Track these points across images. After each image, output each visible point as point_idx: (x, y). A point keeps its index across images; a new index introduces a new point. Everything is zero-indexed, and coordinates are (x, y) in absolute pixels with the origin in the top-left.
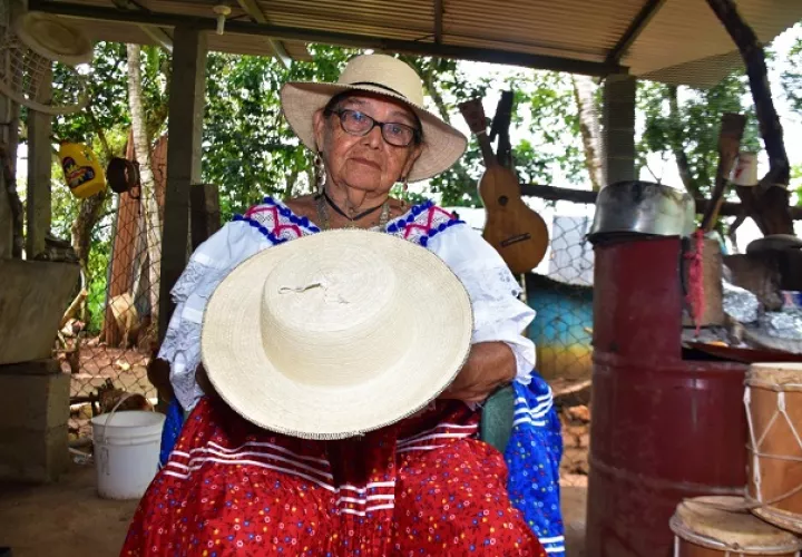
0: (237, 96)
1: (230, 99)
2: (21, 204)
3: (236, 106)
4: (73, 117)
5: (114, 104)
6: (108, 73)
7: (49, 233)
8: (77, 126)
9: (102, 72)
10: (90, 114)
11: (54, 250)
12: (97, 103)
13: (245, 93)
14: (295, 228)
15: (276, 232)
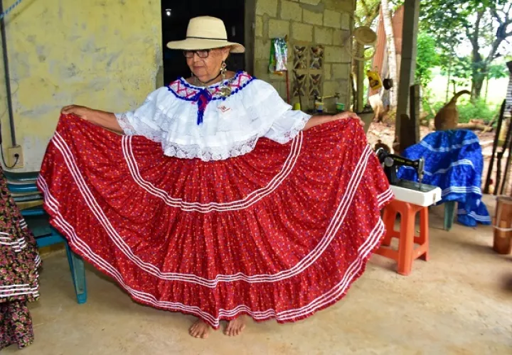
14: (186, 89)
15: (178, 92)
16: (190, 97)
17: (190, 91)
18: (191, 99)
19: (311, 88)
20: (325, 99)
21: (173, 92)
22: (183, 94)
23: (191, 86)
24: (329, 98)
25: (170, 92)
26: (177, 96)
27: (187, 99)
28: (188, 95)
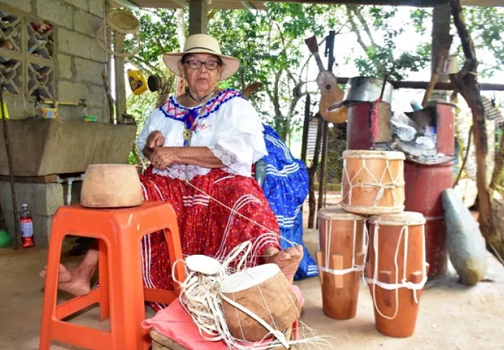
0: (242, 27)
1: (238, 29)
2: (112, 99)
3: (242, 33)
4: (152, 47)
5: (173, 38)
6: (168, 20)
7: (125, 112)
8: (153, 51)
9: (165, 20)
10: (159, 45)
11: (126, 120)
12: (163, 38)
13: (247, 25)
14: (175, 109)
15: (168, 111)
16: (178, 117)
17: (179, 110)
18: (179, 119)
19: (31, 84)
20: (60, 105)
21: (164, 112)
22: (172, 113)
23: (180, 106)
24: (71, 106)
25: (161, 112)
26: (167, 116)
27: (175, 119)
28: (176, 115)
